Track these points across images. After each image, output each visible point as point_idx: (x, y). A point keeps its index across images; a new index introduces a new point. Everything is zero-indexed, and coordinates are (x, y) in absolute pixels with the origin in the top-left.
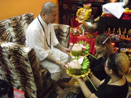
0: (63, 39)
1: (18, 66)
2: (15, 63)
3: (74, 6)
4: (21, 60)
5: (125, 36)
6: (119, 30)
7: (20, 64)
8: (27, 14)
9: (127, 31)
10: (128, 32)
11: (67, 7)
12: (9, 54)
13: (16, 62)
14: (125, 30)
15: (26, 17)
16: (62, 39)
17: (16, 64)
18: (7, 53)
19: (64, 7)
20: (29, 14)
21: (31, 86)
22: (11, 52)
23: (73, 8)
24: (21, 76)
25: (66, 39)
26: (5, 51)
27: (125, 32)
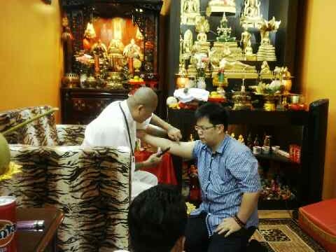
1: (96, 193)
2: (87, 187)
4: (109, 173)
7: (104, 186)
11: (83, 105)
12: (78, 167)
13: (92, 184)
17: (90, 188)
18: (72, 165)
19: (76, 104)
21: (115, 241)
22: (88, 160)
24: (94, 219)
26: (67, 163)
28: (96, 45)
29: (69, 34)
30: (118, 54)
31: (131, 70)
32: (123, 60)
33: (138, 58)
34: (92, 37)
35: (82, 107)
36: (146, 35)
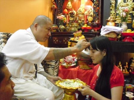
0: (51, 65)
3: (66, 39)
5: (127, 70)
6: (119, 65)
8: (6, 32)
9: (129, 65)
10: (131, 65)
11: (57, 41)
14: (127, 63)
15: (5, 35)
16: (49, 65)
19: (54, 40)
20: (9, 34)
23: (64, 41)
25: (54, 65)
27: (127, 66)
28: (71, 12)
29: (54, 5)
30: (81, 15)
31: (85, 22)
32: (83, 18)
33: (91, 16)
34: (70, 8)
35: (57, 42)
36: (95, 3)
